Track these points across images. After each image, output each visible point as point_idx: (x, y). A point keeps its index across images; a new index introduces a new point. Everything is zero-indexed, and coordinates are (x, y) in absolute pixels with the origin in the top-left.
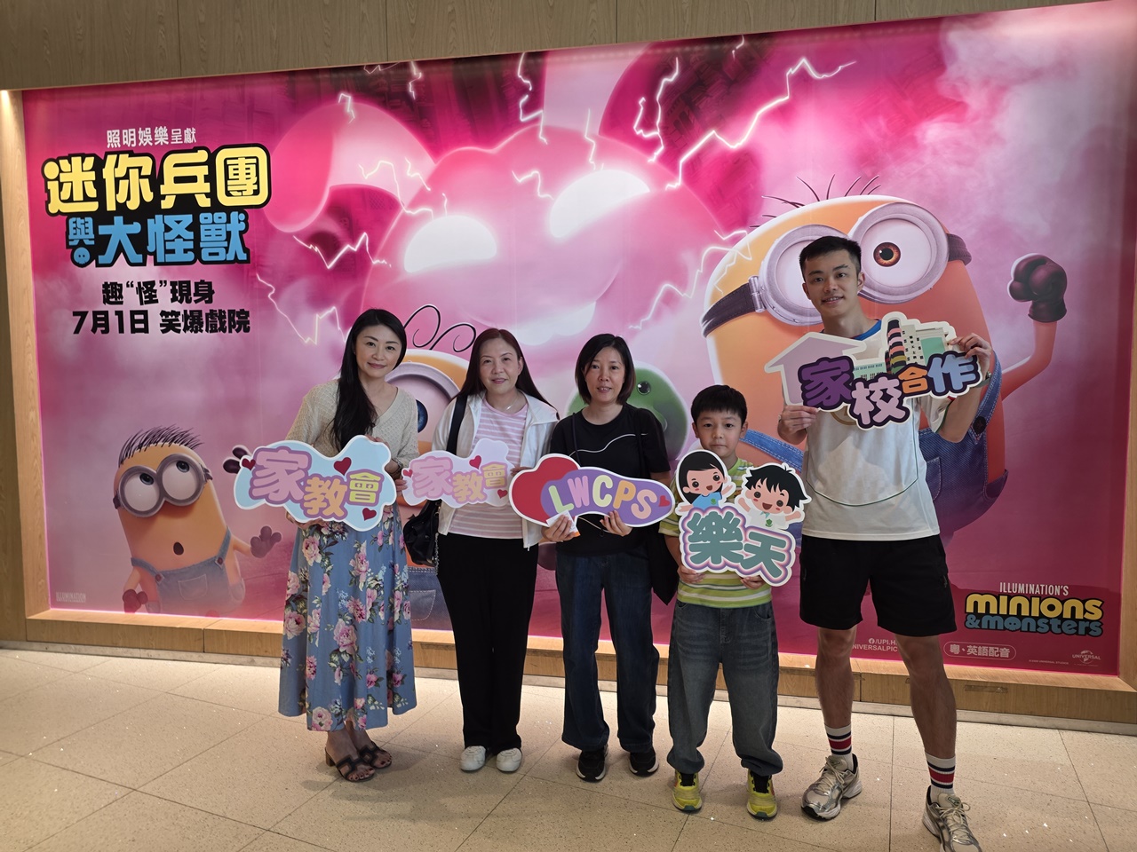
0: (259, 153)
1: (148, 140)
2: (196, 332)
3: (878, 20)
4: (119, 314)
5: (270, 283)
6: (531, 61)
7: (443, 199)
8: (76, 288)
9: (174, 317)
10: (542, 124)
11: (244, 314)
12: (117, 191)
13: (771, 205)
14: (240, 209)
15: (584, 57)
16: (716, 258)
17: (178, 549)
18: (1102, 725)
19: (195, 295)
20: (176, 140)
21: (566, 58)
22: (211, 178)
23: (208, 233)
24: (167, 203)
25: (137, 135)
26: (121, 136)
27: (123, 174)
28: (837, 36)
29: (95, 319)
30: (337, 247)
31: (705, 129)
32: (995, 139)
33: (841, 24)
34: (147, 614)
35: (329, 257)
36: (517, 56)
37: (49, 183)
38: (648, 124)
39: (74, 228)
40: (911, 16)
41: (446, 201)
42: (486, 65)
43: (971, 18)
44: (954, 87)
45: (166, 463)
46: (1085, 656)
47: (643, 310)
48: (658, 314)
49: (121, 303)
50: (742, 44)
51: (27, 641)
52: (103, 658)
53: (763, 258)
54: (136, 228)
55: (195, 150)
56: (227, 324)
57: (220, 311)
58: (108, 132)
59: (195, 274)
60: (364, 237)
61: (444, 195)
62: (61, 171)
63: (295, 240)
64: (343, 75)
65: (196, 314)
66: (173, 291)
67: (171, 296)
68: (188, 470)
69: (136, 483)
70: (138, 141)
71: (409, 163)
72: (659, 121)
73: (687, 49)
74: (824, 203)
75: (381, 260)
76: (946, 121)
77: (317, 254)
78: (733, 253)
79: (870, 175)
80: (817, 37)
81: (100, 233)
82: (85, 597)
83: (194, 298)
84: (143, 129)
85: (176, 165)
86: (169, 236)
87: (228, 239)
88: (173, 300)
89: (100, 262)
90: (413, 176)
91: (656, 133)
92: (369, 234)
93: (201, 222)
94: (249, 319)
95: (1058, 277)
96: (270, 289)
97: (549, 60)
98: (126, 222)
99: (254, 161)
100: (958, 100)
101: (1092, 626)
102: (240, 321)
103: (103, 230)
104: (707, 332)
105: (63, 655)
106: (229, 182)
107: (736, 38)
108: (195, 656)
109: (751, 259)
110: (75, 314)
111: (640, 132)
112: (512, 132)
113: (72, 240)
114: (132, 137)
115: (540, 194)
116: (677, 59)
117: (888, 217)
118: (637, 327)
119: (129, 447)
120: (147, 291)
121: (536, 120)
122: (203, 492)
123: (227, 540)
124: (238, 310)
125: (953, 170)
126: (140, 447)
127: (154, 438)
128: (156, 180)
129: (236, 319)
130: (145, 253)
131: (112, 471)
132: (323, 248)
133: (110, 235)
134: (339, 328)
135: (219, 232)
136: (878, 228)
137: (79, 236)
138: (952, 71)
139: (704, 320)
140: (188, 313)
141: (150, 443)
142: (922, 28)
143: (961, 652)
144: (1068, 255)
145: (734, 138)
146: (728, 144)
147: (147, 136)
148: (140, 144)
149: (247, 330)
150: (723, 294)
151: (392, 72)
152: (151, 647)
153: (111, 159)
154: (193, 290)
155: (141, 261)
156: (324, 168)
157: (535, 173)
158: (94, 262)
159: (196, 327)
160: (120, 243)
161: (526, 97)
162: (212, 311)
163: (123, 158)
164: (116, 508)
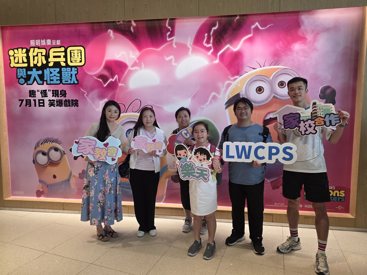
0: (82, 49)
1: (44, 44)
2: (60, 107)
3: (281, 11)
4: (35, 100)
5: (85, 91)
6: (171, 21)
7: (142, 65)
8: (20, 92)
9: (53, 102)
10: (174, 41)
11: (76, 101)
12: (34, 60)
13: (246, 69)
14: (75, 67)
15: (188, 20)
16: (229, 85)
17: (55, 177)
18: (345, 228)
20: (54, 44)
21: (182, 20)
22: (65, 56)
23: (65, 74)
24: (51, 64)
25: (41, 42)
26: (35, 42)
27: (36, 54)
28: (267, 16)
29: (26, 102)
30: (108, 80)
31: (226, 44)
32: (315, 49)
33: (269, 12)
34: (44, 198)
35: (105, 83)
36: (166, 19)
37: (10, 57)
38: (208, 42)
39: (19, 72)
40: (291, 10)
41: (143, 66)
42: (156, 22)
43: (309, 11)
44: (303, 32)
45: (50, 149)
46: (340, 207)
47: (206, 101)
48: (211, 103)
49: (35, 97)
50: (238, 17)
51: (4, 207)
52: (30, 212)
53: (244, 85)
54: (40, 72)
55: (60, 47)
56: (71, 104)
57: (69, 100)
58: (31, 41)
59: (60, 88)
60: (116, 76)
61: (142, 63)
62: (15, 53)
63: (93, 77)
64: (109, 24)
65: (60, 101)
66: (53, 93)
68: (58, 151)
69: (40, 155)
70: (41, 44)
71: (131, 53)
72: (211, 41)
73: (220, 19)
74: (263, 68)
75: (122, 84)
76: (300, 43)
77: (100, 82)
78: (234, 83)
79: (277, 60)
80: (261, 16)
82: (23, 192)
83: (60, 96)
84: (43, 40)
85: (54, 52)
86: (51, 75)
87: (71, 76)
88: (53, 96)
89: (28, 83)
90: (132, 57)
91: (211, 45)
92: (118, 76)
93: (62, 71)
94: (78, 102)
95: (334, 92)
96: (85, 93)
97: (176, 21)
98: (37, 70)
99: (80, 51)
100: (304, 37)
101: (342, 199)
102: (75, 103)
103: (29, 73)
104: (226, 108)
105: (16, 211)
106: (72, 58)
107: (236, 16)
108: (61, 211)
109: (240, 85)
110: (20, 100)
111: (205, 45)
112: (164, 44)
113: (19, 76)
114: (39, 42)
115: (174, 64)
116: (217, 22)
117: (282, 73)
118: (204, 106)
119: (38, 144)
120: (44, 93)
121: (172, 40)
122: (63, 158)
123: (71, 174)
124: (74, 99)
125: (302, 59)
126: (42, 144)
127: (46, 141)
128: (47, 57)
129: (74, 102)
130: (43, 81)
131: (32, 152)
132: (103, 80)
133: (31, 75)
135: (68, 74)
136: (279, 76)
137: (21, 75)
138: (303, 28)
139: (225, 104)
140: (58, 100)
141: (45, 142)
142: (293, 14)
143: (303, 207)
144: (336, 86)
145: (235, 47)
146: (233, 49)
147: (44, 42)
149: (77, 106)
150: (231, 96)
151: (125, 23)
152: (46, 208)
153: (32, 50)
154: (59, 93)
155: (42, 83)
156: (103, 54)
157: (172, 57)
158: (26, 83)
159: (61, 105)
160: (35, 77)
161: (169, 33)
162: (65, 100)
163: (36, 49)
164: (34, 164)
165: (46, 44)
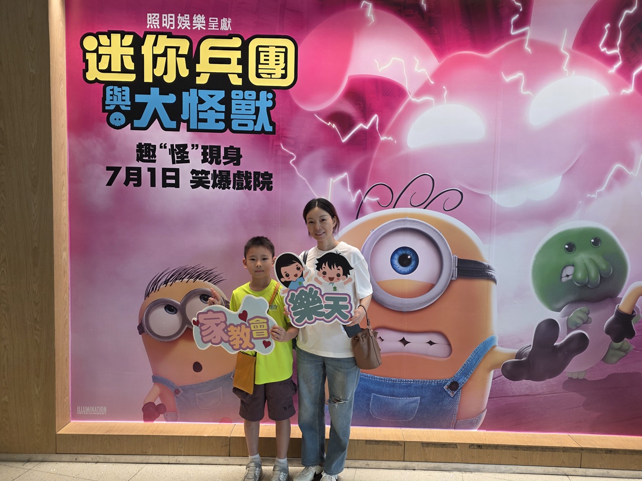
0: (288, 44)
1: (187, 25)
2: (224, 189)
4: (152, 171)
5: (292, 151)
7: (443, 91)
8: (111, 147)
9: (204, 175)
10: (528, 38)
11: (268, 176)
12: (154, 66)
14: (269, 89)
17: (197, 367)
19: (224, 158)
20: (213, 26)
22: (244, 61)
23: (238, 107)
24: (202, 80)
25: (176, 20)
26: (161, 19)
27: (161, 51)
29: (128, 174)
30: (352, 125)
35: (345, 131)
37: (87, 54)
38: (610, 44)
39: (111, 95)
41: (446, 92)
45: (189, 296)
47: (599, 183)
48: (610, 187)
49: (154, 161)
51: (57, 453)
54: (171, 98)
55: (230, 37)
56: (252, 184)
57: (246, 171)
58: (148, 15)
59: (224, 141)
60: (375, 118)
61: (444, 87)
62: (100, 45)
63: (316, 118)
65: (224, 174)
66: (205, 154)
67: (202, 158)
69: (160, 313)
70: (177, 25)
71: (417, 61)
72: (619, 43)
75: (388, 137)
77: (334, 130)
81: (137, 100)
83: (223, 161)
84: (182, 15)
85: (212, 48)
86: (202, 107)
87: (257, 113)
88: (203, 161)
89: (135, 125)
90: (420, 71)
91: (616, 51)
92: (380, 115)
93: (233, 97)
94: (272, 180)
96: (292, 157)
98: (160, 94)
102: (264, 181)
103: (139, 98)
106: (260, 66)
108: (221, 460)
110: (108, 169)
111: (604, 50)
112: (503, 42)
113: (109, 105)
114: (171, 21)
115: (523, 91)
118: (593, 196)
119: (156, 283)
120: (180, 153)
121: (524, 34)
124: (263, 172)
126: (166, 282)
127: (179, 275)
128: (192, 59)
129: (261, 179)
130: (179, 121)
131: (137, 303)
132: (339, 125)
133: (147, 103)
134: (349, 190)
135: (248, 107)
137: (115, 102)
140: (217, 172)
141: (176, 279)
147: (186, 21)
148: (178, 28)
149: (270, 189)
153: (150, 39)
154: (222, 153)
155: (175, 127)
156: (345, 60)
157: (519, 75)
158: (129, 126)
159: (224, 185)
160: (155, 112)
161: (517, 16)
162: (239, 172)
163: (162, 38)
164: (140, 334)
165: (191, 26)
